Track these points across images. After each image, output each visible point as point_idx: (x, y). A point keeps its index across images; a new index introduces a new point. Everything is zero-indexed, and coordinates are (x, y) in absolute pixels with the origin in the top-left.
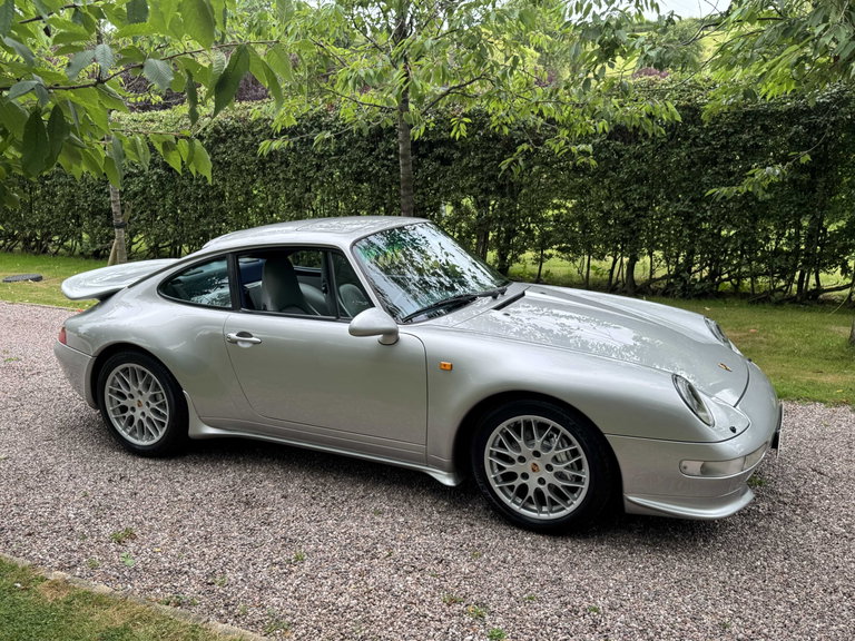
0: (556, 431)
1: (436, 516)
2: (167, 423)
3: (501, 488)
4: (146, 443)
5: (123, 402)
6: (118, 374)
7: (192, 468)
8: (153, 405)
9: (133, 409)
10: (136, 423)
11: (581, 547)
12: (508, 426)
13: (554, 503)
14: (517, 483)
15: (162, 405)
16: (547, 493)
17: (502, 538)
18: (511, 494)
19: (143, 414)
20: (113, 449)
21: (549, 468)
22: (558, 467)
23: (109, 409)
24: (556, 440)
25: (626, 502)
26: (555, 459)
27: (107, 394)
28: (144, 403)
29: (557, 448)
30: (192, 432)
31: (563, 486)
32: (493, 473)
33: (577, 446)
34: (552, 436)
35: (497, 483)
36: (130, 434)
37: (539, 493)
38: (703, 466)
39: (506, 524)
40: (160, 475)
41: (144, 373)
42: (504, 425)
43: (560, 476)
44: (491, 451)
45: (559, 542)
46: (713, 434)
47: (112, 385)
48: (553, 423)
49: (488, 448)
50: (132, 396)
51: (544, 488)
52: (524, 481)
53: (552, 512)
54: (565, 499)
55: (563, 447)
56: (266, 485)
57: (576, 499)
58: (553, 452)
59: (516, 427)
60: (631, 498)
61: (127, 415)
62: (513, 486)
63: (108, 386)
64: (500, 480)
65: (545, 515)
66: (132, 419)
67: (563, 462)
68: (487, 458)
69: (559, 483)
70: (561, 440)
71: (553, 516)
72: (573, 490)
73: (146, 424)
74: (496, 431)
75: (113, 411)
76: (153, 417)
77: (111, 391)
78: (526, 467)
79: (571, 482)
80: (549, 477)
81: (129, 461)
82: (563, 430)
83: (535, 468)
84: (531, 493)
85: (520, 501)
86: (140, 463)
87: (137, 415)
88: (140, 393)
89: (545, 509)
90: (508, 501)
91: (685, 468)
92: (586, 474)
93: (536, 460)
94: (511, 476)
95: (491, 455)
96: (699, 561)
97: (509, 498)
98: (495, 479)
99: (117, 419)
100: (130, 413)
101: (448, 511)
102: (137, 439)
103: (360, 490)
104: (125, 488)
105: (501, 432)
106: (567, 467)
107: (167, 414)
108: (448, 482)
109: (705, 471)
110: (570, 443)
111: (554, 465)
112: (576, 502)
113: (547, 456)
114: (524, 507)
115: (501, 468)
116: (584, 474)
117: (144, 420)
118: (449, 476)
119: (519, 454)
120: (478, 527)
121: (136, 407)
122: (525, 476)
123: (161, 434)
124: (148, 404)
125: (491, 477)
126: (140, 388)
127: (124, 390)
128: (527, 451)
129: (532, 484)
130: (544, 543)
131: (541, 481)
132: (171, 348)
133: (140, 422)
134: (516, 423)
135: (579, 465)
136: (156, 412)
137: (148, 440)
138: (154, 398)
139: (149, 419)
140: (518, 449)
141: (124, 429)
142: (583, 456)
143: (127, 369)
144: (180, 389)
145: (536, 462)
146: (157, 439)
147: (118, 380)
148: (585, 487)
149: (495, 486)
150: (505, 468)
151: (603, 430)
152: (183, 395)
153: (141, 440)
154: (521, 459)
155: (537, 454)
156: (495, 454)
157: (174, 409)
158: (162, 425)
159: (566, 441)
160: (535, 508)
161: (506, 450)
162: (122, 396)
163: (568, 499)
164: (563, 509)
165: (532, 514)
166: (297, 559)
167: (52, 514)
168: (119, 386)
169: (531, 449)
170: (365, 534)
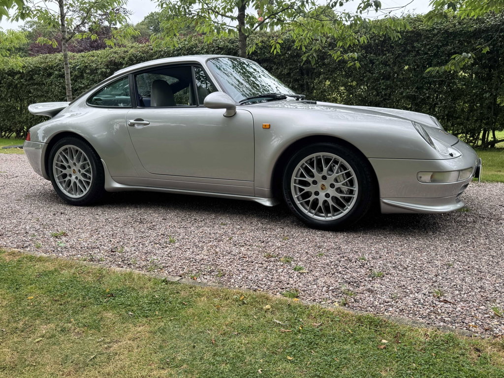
0: (336, 162)
1: (260, 225)
2: (91, 182)
3: (301, 204)
4: (78, 196)
5: (64, 172)
6: (61, 153)
7: (107, 210)
8: (83, 171)
9: (70, 176)
10: (72, 184)
11: (351, 236)
12: (306, 162)
13: (335, 210)
14: (311, 199)
15: (88, 171)
16: (331, 203)
17: (302, 233)
18: (308, 208)
19: (77, 178)
20: (58, 203)
21: (332, 186)
22: (337, 185)
23: (56, 176)
24: (337, 167)
25: (382, 205)
26: (336, 180)
27: (54, 167)
28: (77, 170)
29: (337, 173)
30: (106, 187)
31: (341, 197)
32: (296, 194)
33: (350, 169)
34: (334, 166)
35: (299, 200)
36: (69, 192)
37: (325, 203)
38: (432, 177)
39: (304, 227)
40: (87, 212)
41: (77, 151)
42: (303, 161)
43: (339, 190)
44: (295, 180)
45: (339, 234)
46: (438, 156)
47: (58, 161)
48: (334, 156)
49: (293, 177)
50: (69, 167)
51: (329, 200)
52: (316, 197)
53: (334, 216)
54: (343, 206)
55: (341, 172)
57: (349, 206)
58: (335, 175)
59: (311, 163)
60: (385, 201)
61: (67, 179)
62: (309, 201)
63: (55, 161)
64: (301, 199)
65: (330, 218)
66: (70, 181)
67: (341, 182)
68: (293, 184)
69: (338, 195)
70: (339, 168)
71: (334, 218)
72: (348, 200)
73: (78, 184)
74: (298, 166)
75: (58, 178)
76: (83, 179)
77: (57, 165)
78: (318, 188)
79: (347, 194)
80: (332, 192)
82: (341, 159)
83: (323, 187)
84: (320, 204)
85: (313, 212)
86: (74, 208)
87: (73, 178)
88: (75, 164)
89: (329, 215)
90: (306, 212)
91: (421, 177)
92: (356, 188)
93: (324, 182)
94: (308, 195)
95: (295, 183)
96: (431, 240)
97: (307, 210)
98: (298, 198)
99: (60, 182)
100: (68, 178)
101: (268, 223)
102: (73, 194)
103: (213, 216)
104: (63, 218)
105: (301, 166)
106: (343, 184)
107: (91, 176)
108: (267, 203)
109: (433, 180)
110: (345, 169)
111: (335, 183)
112: (349, 207)
113: (331, 179)
114: (316, 215)
115: (301, 190)
116: (355, 188)
117: (77, 182)
118: (268, 200)
119: (313, 179)
121: (72, 173)
122: (317, 193)
123: (88, 189)
124: (79, 171)
125: (295, 197)
126: (75, 161)
127: (65, 164)
128: (318, 176)
129: (322, 197)
130: (329, 234)
131: (327, 195)
132: (96, 136)
133: (75, 183)
134: (311, 159)
135: (351, 183)
136: (84, 176)
137: (79, 194)
138: (83, 167)
139: (80, 181)
140: (312, 176)
141: (65, 189)
142: (354, 176)
143: (67, 149)
144: (99, 158)
145: (324, 183)
146: (85, 193)
147: (61, 158)
148: (355, 196)
149: (298, 202)
150: (304, 190)
151: (367, 156)
152: (101, 162)
153: (76, 195)
154: (315, 182)
155: (324, 178)
156: (297, 181)
157: (95, 172)
158: (88, 183)
159: (343, 167)
160: (323, 215)
161: (305, 177)
162: (64, 167)
163: (345, 206)
164: (342, 212)
165: (322, 218)
166: (171, 241)
167: (15, 227)
168: (62, 162)
169: (321, 175)
170: (215, 232)
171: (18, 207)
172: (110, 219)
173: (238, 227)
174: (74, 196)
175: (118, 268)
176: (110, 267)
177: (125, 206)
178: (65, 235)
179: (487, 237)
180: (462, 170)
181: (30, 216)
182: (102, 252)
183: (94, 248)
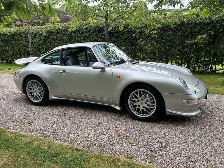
0: (147, 93)
1: (115, 118)
2: (43, 96)
3: (132, 109)
4: (37, 102)
5: (31, 91)
6: (30, 83)
7: (50, 108)
8: (39, 91)
9: (34, 93)
10: (35, 96)
11: (154, 124)
12: (135, 92)
13: (147, 113)
14: (137, 108)
15: (42, 91)
16: (145, 110)
17: (133, 122)
18: (135, 111)
19: (37, 94)
20: (29, 104)
21: (146, 103)
22: (148, 103)
23: (28, 93)
24: (147, 95)
25: (166, 112)
26: (147, 101)
27: (27, 89)
28: (37, 91)
29: (148, 98)
30: (50, 98)
31: (149, 108)
32: (131, 105)
33: (153, 97)
34: (146, 95)
35: (132, 108)
36: (33, 99)
37: (143, 110)
38: (187, 101)
39: (134, 119)
40: (41, 109)
41: (37, 82)
42: (133, 92)
43: (148, 105)
44: (130, 99)
45: (148, 123)
46: (190, 92)
47: (28, 86)
48: (147, 91)
49: (129, 99)
50: (34, 89)
51: (144, 109)
54: (150, 112)
55: (149, 97)
56: (69, 112)
57: (153, 111)
58: (147, 99)
59: (137, 93)
60: (168, 110)
61: (32, 94)
62: (136, 109)
63: (27, 86)
64: (132, 107)
65: (145, 116)
66: (34, 95)
67: (149, 102)
68: (129, 101)
69: (148, 107)
70: (149, 96)
71: (146, 116)
72: (152, 109)
73: (37, 97)
74: (131, 94)
75: (29, 93)
76: (39, 94)
77: (28, 88)
78: (139, 103)
79: (151, 107)
80: (146, 106)
81: (33, 106)
82: (149, 92)
83: (142, 103)
84: (141, 110)
85: (138, 113)
86: (36, 107)
87: (35, 94)
88: (36, 88)
89: (144, 115)
90: (134, 113)
91: (182, 101)
92: (155, 105)
93: (142, 101)
94: (135, 106)
95: (130, 101)
96: (186, 127)
97: (135, 112)
98: (131, 107)
99: (29, 95)
100: (33, 94)
101: (118, 117)
102: (35, 101)
103: (95, 112)
104: (31, 112)
105: (133, 94)
106: (150, 103)
107: (43, 93)
108: (118, 108)
109: (188, 102)
110: (151, 96)
111: (147, 102)
112: (153, 112)
113: (145, 100)
114: (139, 114)
115: (133, 104)
117: (37, 95)
118: (118, 107)
119: (137, 100)
120: (126, 120)
121: (35, 92)
122: (139, 106)
123: (41, 99)
124: (38, 91)
125: (130, 106)
126: (36, 87)
127: (32, 88)
128: (140, 99)
129: (141, 108)
130: (144, 123)
131: (143, 107)
132: (44, 76)
133: (36, 96)
134: (137, 91)
135: (154, 102)
136: (40, 93)
137: (38, 101)
138: (40, 89)
139: (38, 95)
140: (137, 98)
141: (32, 98)
142: (155, 99)
143: (32, 81)
144: (47, 86)
145: (142, 102)
146: (40, 100)
147: (30, 85)
148: (155, 108)
149: (131, 109)
150: (134, 104)
151: (160, 92)
152: (47, 88)
153: (36, 101)
154: (138, 101)
155: (142, 100)
156: (131, 100)
157: (45, 92)
158: (42, 96)
159: (150, 95)
160: (142, 114)
161: (134, 99)
162: (31, 89)
163: (151, 112)
164: (150, 114)
165: (141, 116)
166: (78, 127)
167: (11, 117)
168: (30, 86)
169: (141, 98)
170: (96, 122)
171: (11, 106)
172: (51, 114)
173: (106, 119)
174: (35, 102)
175: (57, 142)
176: (53, 140)
177: (57, 106)
178: (33, 122)
179: (210, 126)
180: (200, 98)
181: (17, 111)
182: (49, 132)
183: (46, 130)
